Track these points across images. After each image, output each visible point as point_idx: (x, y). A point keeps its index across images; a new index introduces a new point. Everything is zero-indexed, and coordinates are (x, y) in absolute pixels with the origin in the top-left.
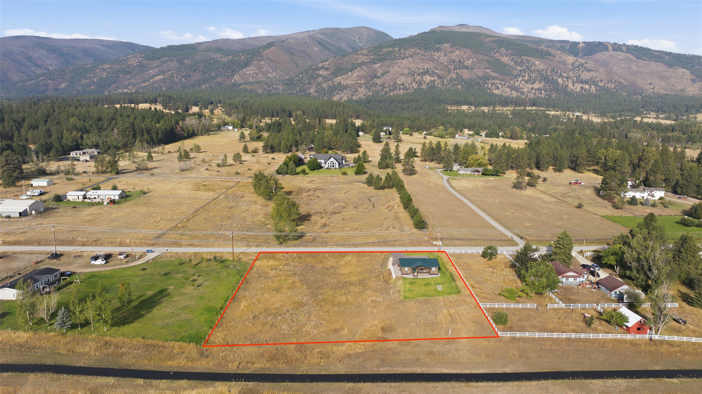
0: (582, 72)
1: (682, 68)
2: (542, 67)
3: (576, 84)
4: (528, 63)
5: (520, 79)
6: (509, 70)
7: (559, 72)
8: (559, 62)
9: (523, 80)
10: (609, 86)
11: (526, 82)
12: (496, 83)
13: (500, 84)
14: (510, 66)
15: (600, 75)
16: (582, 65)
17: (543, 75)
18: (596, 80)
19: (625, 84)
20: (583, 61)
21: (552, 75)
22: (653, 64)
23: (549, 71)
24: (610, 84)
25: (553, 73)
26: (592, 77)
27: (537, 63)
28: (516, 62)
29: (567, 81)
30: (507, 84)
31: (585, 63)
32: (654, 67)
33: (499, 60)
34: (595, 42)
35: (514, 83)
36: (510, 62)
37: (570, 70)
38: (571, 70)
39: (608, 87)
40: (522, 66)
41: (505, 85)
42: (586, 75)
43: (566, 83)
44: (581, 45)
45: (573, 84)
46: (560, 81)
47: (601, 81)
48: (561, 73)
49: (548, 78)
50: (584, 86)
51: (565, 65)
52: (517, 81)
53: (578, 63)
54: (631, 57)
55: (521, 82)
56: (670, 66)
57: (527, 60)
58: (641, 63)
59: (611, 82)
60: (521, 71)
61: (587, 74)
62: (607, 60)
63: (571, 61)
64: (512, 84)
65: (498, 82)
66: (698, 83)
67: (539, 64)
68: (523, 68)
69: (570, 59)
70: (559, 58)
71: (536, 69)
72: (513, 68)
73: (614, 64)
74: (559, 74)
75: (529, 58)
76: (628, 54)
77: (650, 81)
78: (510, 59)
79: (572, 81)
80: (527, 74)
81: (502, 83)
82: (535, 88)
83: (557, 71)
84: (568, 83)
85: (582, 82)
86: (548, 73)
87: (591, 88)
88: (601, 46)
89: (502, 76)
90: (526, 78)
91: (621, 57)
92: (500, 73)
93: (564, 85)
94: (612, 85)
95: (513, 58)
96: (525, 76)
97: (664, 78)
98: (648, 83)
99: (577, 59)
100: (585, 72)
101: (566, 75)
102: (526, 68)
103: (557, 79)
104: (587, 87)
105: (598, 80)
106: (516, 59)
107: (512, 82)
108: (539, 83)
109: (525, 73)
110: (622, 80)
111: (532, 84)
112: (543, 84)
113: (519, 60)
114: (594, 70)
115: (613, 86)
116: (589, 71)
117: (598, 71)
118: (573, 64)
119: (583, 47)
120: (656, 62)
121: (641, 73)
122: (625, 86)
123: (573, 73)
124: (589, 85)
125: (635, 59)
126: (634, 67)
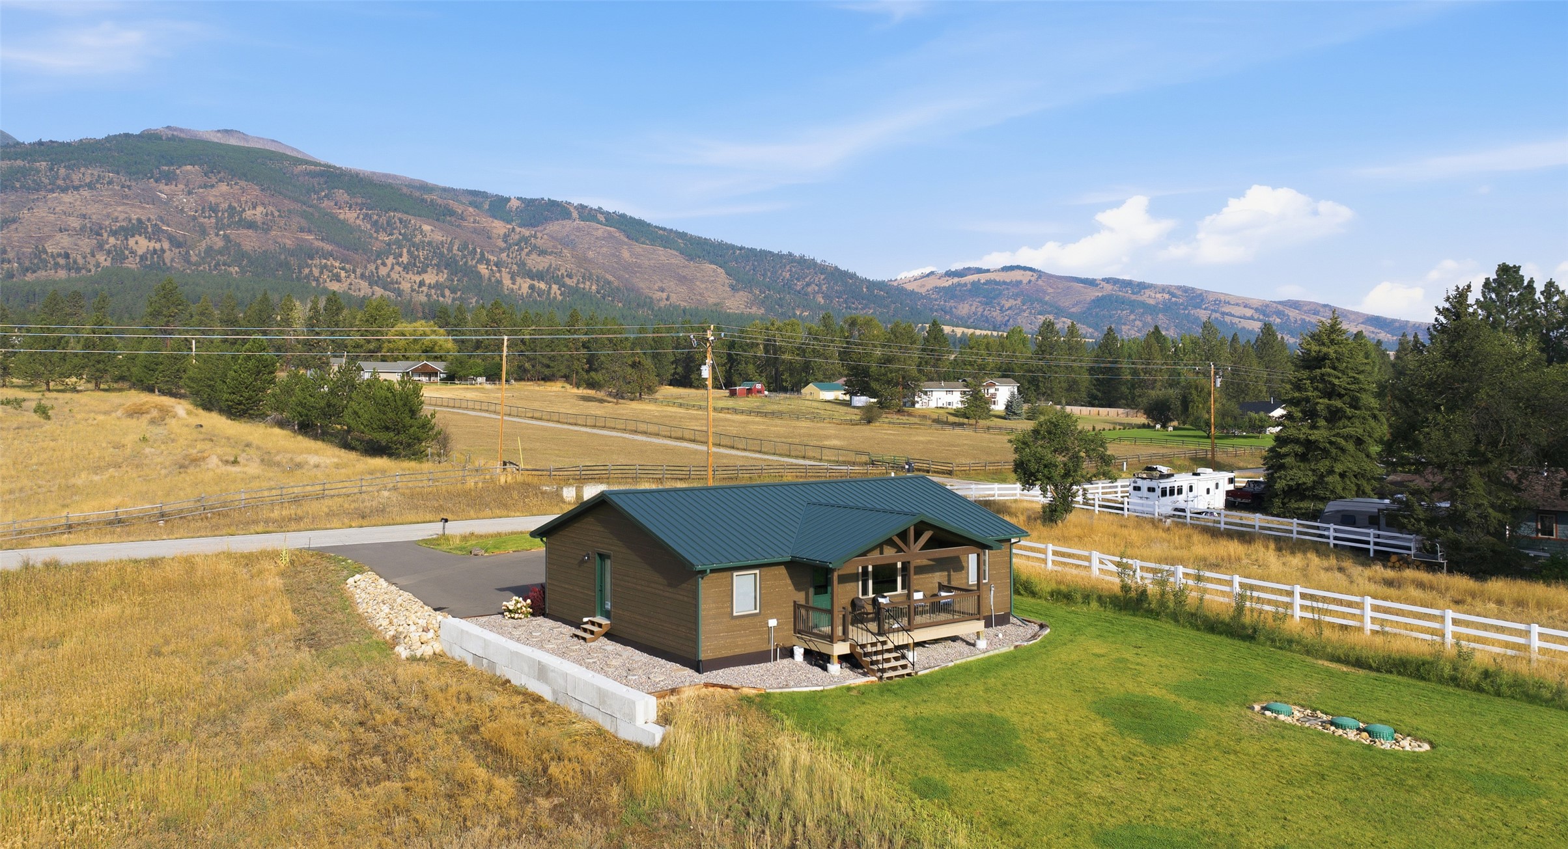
0: (528, 254)
1: (711, 262)
2: (438, 237)
3: (519, 280)
4: (405, 227)
5: (390, 261)
6: (359, 238)
7: (479, 250)
8: (475, 231)
9: (398, 263)
10: (587, 287)
11: (404, 268)
12: (332, 266)
13: (343, 269)
14: (361, 231)
15: (565, 264)
16: (525, 240)
17: (442, 254)
18: (560, 274)
19: (616, 284)
20: (527, 233)
21: (464, 256)
22: (660, 250)
23: (456, 247)
24: (588, 283)
25: (466, 253)
26: (551, 265)
27: (427, 228)
28: (375, 224)
29: (500, 271)
30: (359, 272)
31: (531, 236)
32: (663, 258)
33: (334, 218)
34: (543, 199)
35: (377, 268)
36: (361, 223)
37: (500, 249)
38: (502, 250)
39: (584, 289)
40: (391, 234)
41: (354, 272)
42: (537, 262)
43: (498, 275)
44: (514, 204)
45: (513, 279)
46: (482, 269)
47: (570, 276)
48: (482, 254)
49: (456, 262)
50: (536, 283)
51: (489, 238)
52: (384, 264)
53: (517, 237)
54: (617, 234)
55: (392, 268)
56: (691, 258)
57: (401, 221)
58: (638, 248)
59: (590, 279)
60: (389, 245)
61: (540, 259)
62: (573, 237)
63: (502, 231)
64: (372, 272)
65: (337, 264)
66: (741, 293)
67: (432, 231)
68: (394, 237)
69: (499, 227)
70: (474, 223)
71: (426, 240)
72: (371, 237)
73: (586, 246)
74: (478, 256)
75: (405, 217)
76: (612, 229)
77: (660, 284)
78: (361, 216)
79: (509, 273)
80: (405, 250)
81: (347, 266)
82: (427, 282)
83: (475, 249)
84: (501, 276)
85: (531, 275)
86: (455, 252)
87: (550, 287)
88: (552, 210)
89: (346, 252)
90: (405, 259)
91: (600, 233)
92: (338, 244)
93: (493, 279)
94: (592, 285)
95: (367, 214)
96: (401, 256)
97: (682, 280)
98: (655, 287)
99: (513, 228)
100: (534, 256)
101: (496, 259)
102: (401, 237)
103: (476, 267)
104: (543, 286)
105: (562, 274)
106: (375, 217)
107: (372, 267)
108: (435, 272)
109: (400, 247)
110: (611, 278)
111: (419, 273)
112: (445, 276)
113: (383, 220)
114: (552, 252)
115: (594, 287)
116: (542, 253)
117: (559, 255)
118: (506, 237)
119: (518, 207)
120: (665, 247)
121: (639, 267)
122: (618, 289)
123: (508, 256)
124: (546, 283)
125: (626, 240)
126: (626, 254)
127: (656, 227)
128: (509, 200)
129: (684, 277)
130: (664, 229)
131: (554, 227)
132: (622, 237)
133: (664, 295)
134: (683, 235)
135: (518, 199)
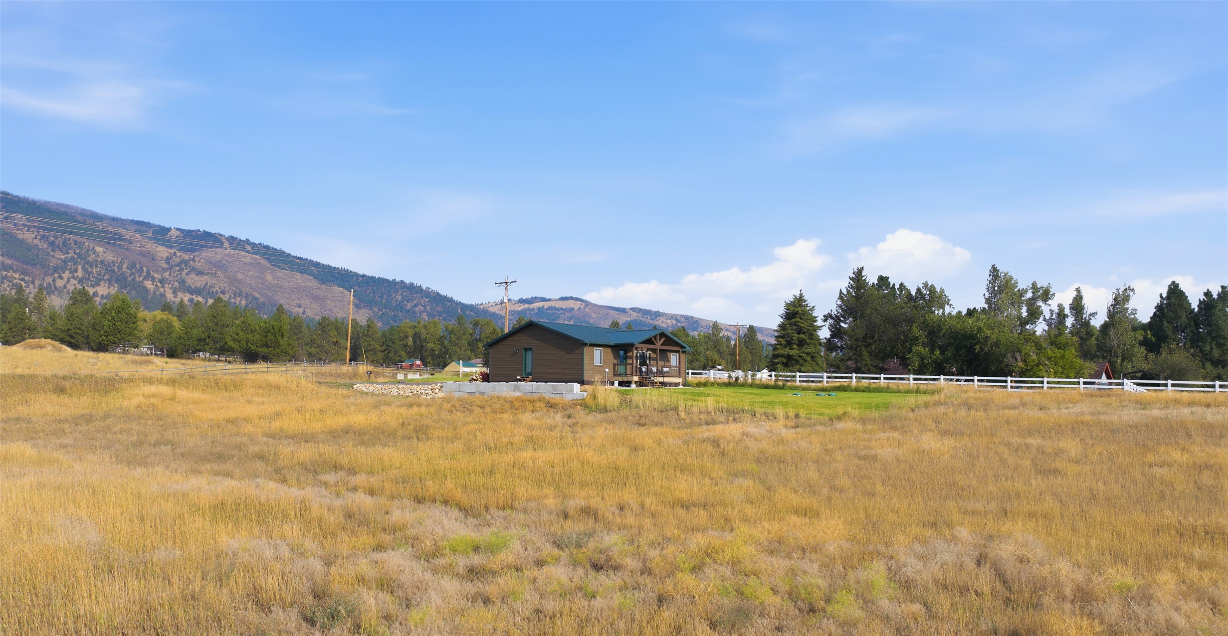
0: (187, 274)
1: (339, 286)
2: (109, 257)
3: (180, 295)
4: (79, 247)
5: (66, 275)
6: (37, 255)
7: (145, 269)
8: (141, 253)
9: (73, 277)
10: (238, 302)
11: (79, 281)
12: (12, 277)
13: (22, 280)
14: (39, 249)
15: (219, 283)
16: (186, 262)
17: (113, 271)
18: (215, 290)
19: (262, 300)
20: (187, 257)
21: (133, 274)
22: (298, 275)
23: (125, 266)
24: (238, 299)
25: (134, 270)
26: (206, 284)
27: (99, 249)
28: (52, 244)
29: (163, 287)
30: (37, 283)
31: (190, 259)
32: (300, 281)
33: (13, 237)
34: (199, 231)
35: (54, 281)
36: (39, 243)
37: (163, 269)
38: (165, 270)
39: (235, 303)
40: (67, 253)
41: (33, 283)
42: (195, 281)
43: (162, 290)
44: (174, 233)
45: (175, 293)
46: (148, 284)
47: (223, 292)
48: (148, 273)
49: (126, 278)
50: (194, 297)
51: (154, 259)
52: (61, 277)
53: (178, 260)
54: (262, 261)
55: (68, 281)
56: (323, 282)
57: (76, 242)
58: (280, 273)
59: (240, 295)
60: (65, 262)
61: (197, 278)
62: (224, 262)
63: (165, 255)
64: (50, 284)
65: (17, 276)
66: (364, 310)
67: (104, 252)
68: (70, 255)
69: (162, 252)
70: (140, 247)
71: (99, 259)
72: (48, 255)
73: (236, 269)
74: (145, 274)
75: (79, 239)
76: (257, 257)
77: (297, 301)
78: (39, 237)
79: (171, 288)
80: (80, 267)
81: (26, 278)
82: (100, 293)
83: (141, 268)
84: (164, 291)
85: (191, 291)
86: (124, 270)
87: (207, 301)
88: (209, 239)
89: (25, 266)
90: (80, 274)
91: (247, 260)
92: (17, 259)
93: (157, 293)
94: (241, 300)
95: (44, 236)
96: (76, 271)
97: (316, 298)
98: (294, 304)
99: (175, 253)
100: (193, 276)
101: (160, 276)
102: (76, 256)
103: (142, 282)
104: (200, 299)
105: (217, 291)
106: (52, 238)
107: (49, 279)
108: (107, 285)
109: (75, 263)
110: (257, 295)
111: (92, 286)
112: (116, 289)
113: (60, 241)
114: (208, 273)
115: (243, 302)
116: (200, 273)
117: (214, 275)
118: (168, 260)
119: (177, 236)
120: (302, 273)
121: (281, 287)
122: (264, 304)
123: (170, 274)
124: (203, 298)
125: (270, 266)
126: (269, 277)
127: (294, 257)
128: (169, 229)
129: (317, 296)
130: (301, 259)
131: (208, 254)
132: (266, 263)
133: (301, 310)
134: (317, 265)
135: (177, 229)
